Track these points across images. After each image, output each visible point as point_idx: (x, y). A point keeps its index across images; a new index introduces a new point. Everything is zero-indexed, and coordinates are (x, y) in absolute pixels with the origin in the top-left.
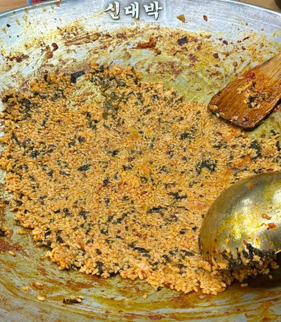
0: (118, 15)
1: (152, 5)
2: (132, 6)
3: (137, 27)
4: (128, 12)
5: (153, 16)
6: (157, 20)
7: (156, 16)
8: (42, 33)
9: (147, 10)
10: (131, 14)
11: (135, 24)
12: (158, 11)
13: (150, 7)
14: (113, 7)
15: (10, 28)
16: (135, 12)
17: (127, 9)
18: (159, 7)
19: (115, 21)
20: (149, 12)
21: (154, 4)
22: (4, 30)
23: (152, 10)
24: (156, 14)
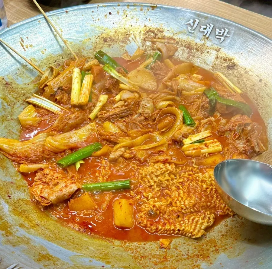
0: (193, 30)
1: (223, 30)
2: (207, 26)
3: (204, 44)
4: (202, 30)
5: (220, 40)
6: (221, 43)
7: (222, 41)
8: (132, 26)
9: (217, 33)
10: (204, 32)
11: (203, 41)
12: (225, 37)
13: (220, 32)
14: (193, 23)
15: (111, 15)
16: (208, 32)
17: (203, 27)
18: (227, 34)
19: (189, 34)
20: (218, 35)
21: (225, 30)
22: (106, 16)
23: (221, 34)
24: (223, 38)
